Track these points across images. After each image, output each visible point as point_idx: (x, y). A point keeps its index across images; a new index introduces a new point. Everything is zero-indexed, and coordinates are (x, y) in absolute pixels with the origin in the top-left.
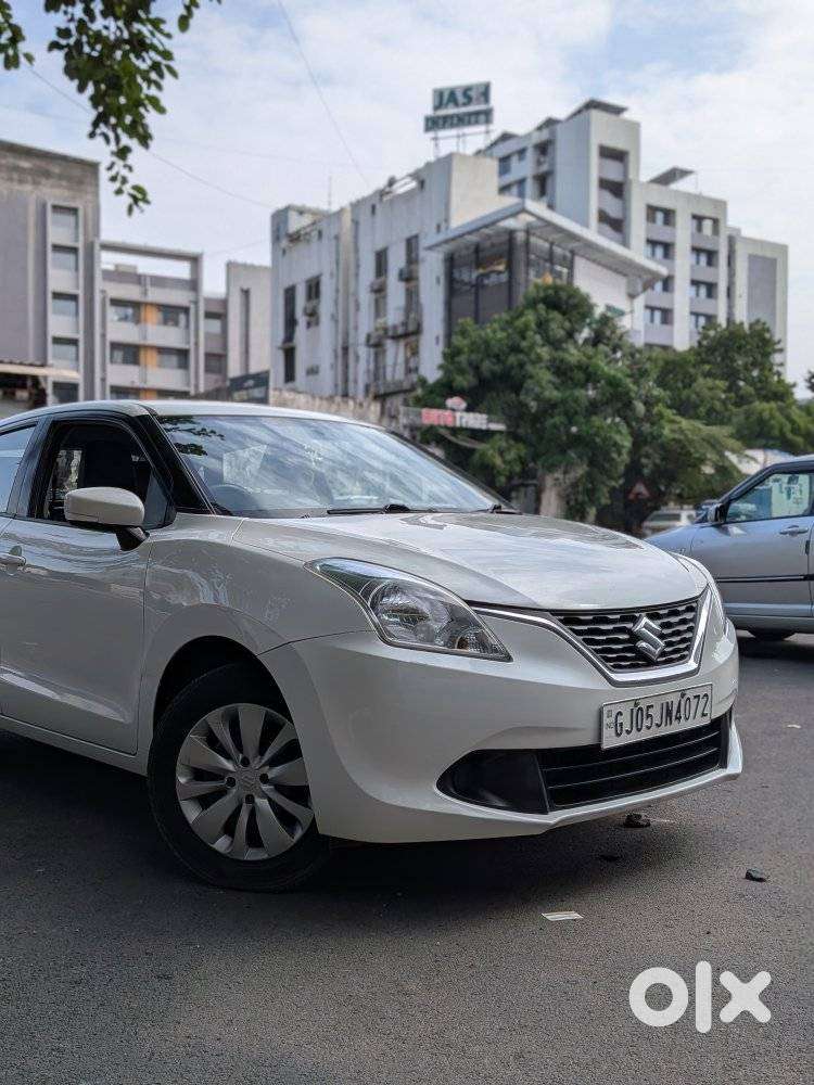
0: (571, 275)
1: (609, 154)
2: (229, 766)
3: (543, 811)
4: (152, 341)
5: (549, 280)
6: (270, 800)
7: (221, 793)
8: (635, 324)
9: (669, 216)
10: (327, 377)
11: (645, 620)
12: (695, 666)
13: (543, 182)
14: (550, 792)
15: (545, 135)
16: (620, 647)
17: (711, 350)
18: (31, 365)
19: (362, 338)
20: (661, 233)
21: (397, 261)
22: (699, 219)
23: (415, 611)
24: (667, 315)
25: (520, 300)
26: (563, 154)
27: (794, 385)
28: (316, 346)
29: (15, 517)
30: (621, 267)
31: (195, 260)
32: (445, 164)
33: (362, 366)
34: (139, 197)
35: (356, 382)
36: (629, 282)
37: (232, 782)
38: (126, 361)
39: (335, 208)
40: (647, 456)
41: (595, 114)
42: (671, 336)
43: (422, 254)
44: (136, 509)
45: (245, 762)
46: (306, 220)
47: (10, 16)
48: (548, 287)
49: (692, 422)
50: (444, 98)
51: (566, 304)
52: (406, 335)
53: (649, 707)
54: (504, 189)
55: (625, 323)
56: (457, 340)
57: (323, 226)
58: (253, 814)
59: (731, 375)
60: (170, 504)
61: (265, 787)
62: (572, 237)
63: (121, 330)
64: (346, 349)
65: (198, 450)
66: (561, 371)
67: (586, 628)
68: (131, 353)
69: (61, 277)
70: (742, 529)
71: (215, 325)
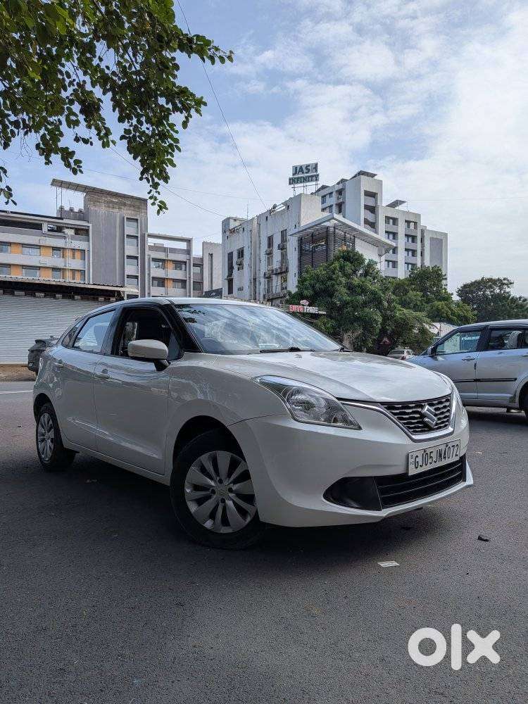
0: (354, 246)
1: (368, 194)
2: (212, 483)
3: (379, 509)
4: (170, 276)
5: (345, 248)
6: (234, 502)
7: (208, 497)
8: (382, 267)
9: (395, 221)
10: (247, 291)
11: (427, 407)
12: (452, 429)
13: (340, 207)
14: (383, 499)
15: (341, 186)
16: (416, 421)
17: (415, 279)
18: (117, 286)
19: (262, 275)
20: (392, 228)
21: (277, 241)
22: (408, 222)
23: (308, 403)
24: (395, 264)
25: (332, 257)
26: (348, 195)
27: (452, 294)
28: (242, 278)
29: (105, 354)
30: (376, 243)
31: (189, 241)
32: (298, 198)
33: (262, 287)
34: (162, 206)
35: (259, 293)
36: (378, 250)
37: (213, 492)
38: (158, 286)
39: (250, 218)
40: (389, 325)
41: (362, 176)
42: (397, 273)
43: (288, 237)
44: (163, 351)
45: (221, 481)
46: (237, 224)
47: (105, 124)
48: (344, 252)
49: (408, 310)
50: (298, 170)
51: (352, 258)
52: (281, 273)
53: (431, 453)
54: (323, 210)
55: (378, 266)
56: (304, 275)
57: (244, 226)
58: (225, 509)
59: (424, 290)
60: (181, 348)
61: (231, 495)
62: (355, 230)
63: (157, 272)
64: (255, 279)
65: (193, 320)
66: (351, 288)
67: (398, 411)
68: (161, 282)
69: (131, 249)
70: (443, 358)
71: (198, 270)
